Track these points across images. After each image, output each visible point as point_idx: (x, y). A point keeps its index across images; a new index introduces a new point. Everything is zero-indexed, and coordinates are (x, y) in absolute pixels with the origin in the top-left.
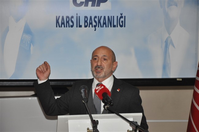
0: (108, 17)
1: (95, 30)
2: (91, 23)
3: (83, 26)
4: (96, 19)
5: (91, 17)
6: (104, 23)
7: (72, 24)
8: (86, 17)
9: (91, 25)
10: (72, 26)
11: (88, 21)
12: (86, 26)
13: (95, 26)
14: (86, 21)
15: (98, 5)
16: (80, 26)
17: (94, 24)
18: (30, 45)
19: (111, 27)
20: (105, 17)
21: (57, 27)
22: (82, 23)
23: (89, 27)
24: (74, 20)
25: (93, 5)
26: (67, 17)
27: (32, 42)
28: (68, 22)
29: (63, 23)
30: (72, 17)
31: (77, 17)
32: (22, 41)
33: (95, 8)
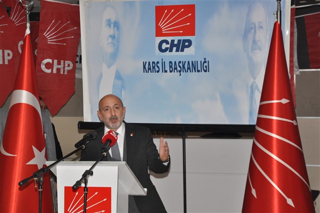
0: (192, 62)
1: (180, 75)
2: (176, 68)
3: (168, 71)
4: (180, 64)
5: (175, 62)
6: (189, 68)
7: (158, 70)
8: (171, 62)
9: (176, 70)
10: (158, 72)
11: (173, 67)
12: (171, 72)
13: (180, 71)
14: (171, 67)
15: (182, 50)
16: (166, 71)
17: (179, 69)
18: (122, 90)
19: (195, 72)
20: (189, 62)
21: (144, 72)
22: (167, 68)
23: (174, 72)
24: (160, 65)
25: (177, 50)
26: (153, 62)
27: (123, 87)
28: (154, 67)
29: (149, 69)
30: (158, 62)
31: (162, 62)
32: (114, 86)
33: (180, 53)
